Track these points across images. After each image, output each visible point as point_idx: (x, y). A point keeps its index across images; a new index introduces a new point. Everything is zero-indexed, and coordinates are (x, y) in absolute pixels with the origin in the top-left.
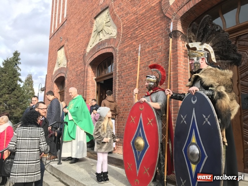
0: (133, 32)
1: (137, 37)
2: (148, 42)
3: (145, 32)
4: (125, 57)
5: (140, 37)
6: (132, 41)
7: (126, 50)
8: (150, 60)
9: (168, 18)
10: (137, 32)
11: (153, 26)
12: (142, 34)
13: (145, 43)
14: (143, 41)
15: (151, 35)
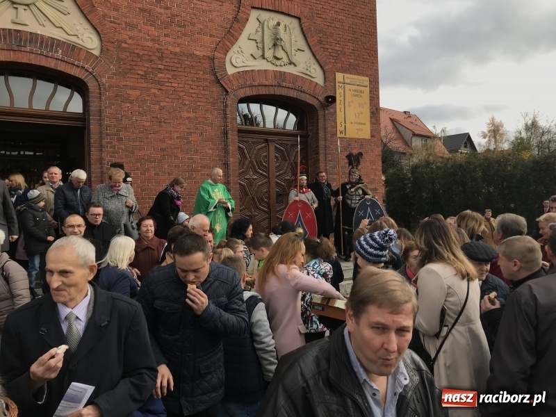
0: (150, 70)
1: (160, 83)
2: (187, 103)
3: (180, 86)
4: (129, 105)
5: (169, 88)
6: (150, 86)
7: (130, 92)
8: (192, 131)
9: (223, 87)
10: (160, 75)
11: (197, 84)
12: (173, 85)
13: (180, 101)
14: (177, 97)
15: (193, 95)
